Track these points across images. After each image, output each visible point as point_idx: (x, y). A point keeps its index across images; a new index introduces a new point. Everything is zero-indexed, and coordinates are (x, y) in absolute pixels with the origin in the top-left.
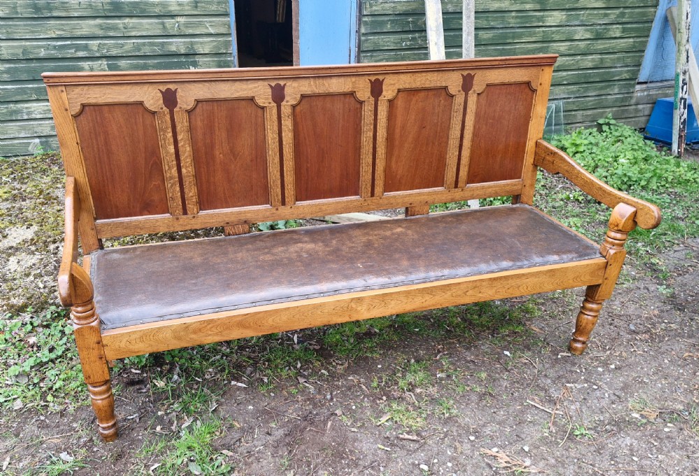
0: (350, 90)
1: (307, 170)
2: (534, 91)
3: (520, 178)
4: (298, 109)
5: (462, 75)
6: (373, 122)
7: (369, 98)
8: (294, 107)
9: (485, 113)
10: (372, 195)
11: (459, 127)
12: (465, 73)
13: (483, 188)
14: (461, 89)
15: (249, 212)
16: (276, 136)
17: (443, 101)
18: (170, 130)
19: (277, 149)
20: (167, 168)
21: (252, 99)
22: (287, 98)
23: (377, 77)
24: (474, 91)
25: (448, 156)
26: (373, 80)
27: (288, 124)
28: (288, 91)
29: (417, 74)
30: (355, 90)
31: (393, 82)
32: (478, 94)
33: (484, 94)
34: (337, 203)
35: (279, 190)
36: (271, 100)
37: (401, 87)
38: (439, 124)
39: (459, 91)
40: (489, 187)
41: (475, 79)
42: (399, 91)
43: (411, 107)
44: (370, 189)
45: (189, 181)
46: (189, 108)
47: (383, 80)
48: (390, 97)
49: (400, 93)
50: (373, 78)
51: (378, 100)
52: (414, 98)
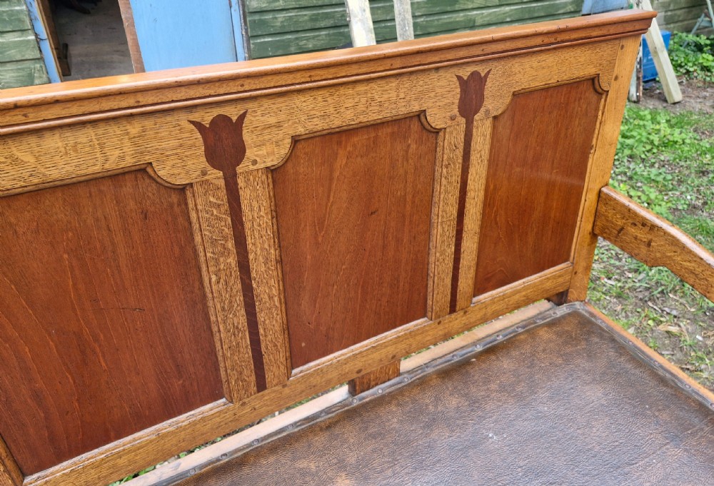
0: (129, 161)
2: (603, 94)
3: (566, 260)
5: (459, 78)
6: (228, 231)
7: (204, 173)
9: (507, 156)
10: (262, 386)
11: (453, 199)
12: (465, 73)
14: (456, 111)
17: (414, 146)
23: (216, 112)
24: (487, 112)
25: (432, 259)
26: (206, 122)
29: (342, 90)
30: (148, 158)
31: (273, 120)
32: (495, 118)
33: (506, 116)
37: (301, 130)
38: (409, 198)
39: (452, 118)
41: (489, 83)
42: (296, 141)
43: (336, 174)
44: (253, 378)
47: (242, 117)
48: (272, 161)
49: (300, 146)
50: (207, 117)
51: (235, 175)
52: (341, 152)
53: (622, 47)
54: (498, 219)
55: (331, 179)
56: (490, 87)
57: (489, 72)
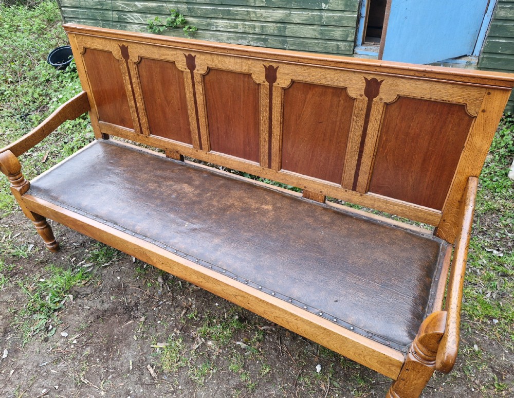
0: (247, 71)
1: (218, 129)
2: (472, 118)
3: (440, 209)
4: (207, 78)
5: (366, 79)
6: (268, 105)
7: (264, 82)
8: (203, 76)
9: (396, 126)
10: (270, 167)
11: (359, 132)
12: (370, 78)
13: (387, 202)
14: (363, 93)
15: (180, 146)
16: (192, 95)
17: (342, 102)
18: (127, 74)
19: (193, 106)
20: (129, 100)
21: (173, 63)
22: (197, 68)
23: (271, 64)
24: (381, 99)
27: (199, 88)
28: (197, 61)
30: (251, 72)
31: (286, 72)
32: (387, 104)
33: (395, 105)
34: (240, 162)
35: (197, 137)
36: (186, 67)
37: (295, 78)
38: (338, 123)
40: (395, 204)
41: (382, 86)
42: (293, 82)
43: (307, 100)
45: (141, 112)
46: (136, 61)
47: (277, 68)
48: (285, 85)
49: (295, 84)
50: (268, 65)
51: (272, 86)
52: (310, 92)
53: (489, 94)
54: (388, 157)
55: (305, 101)
56: (383, 88)
57: (383, 80)
